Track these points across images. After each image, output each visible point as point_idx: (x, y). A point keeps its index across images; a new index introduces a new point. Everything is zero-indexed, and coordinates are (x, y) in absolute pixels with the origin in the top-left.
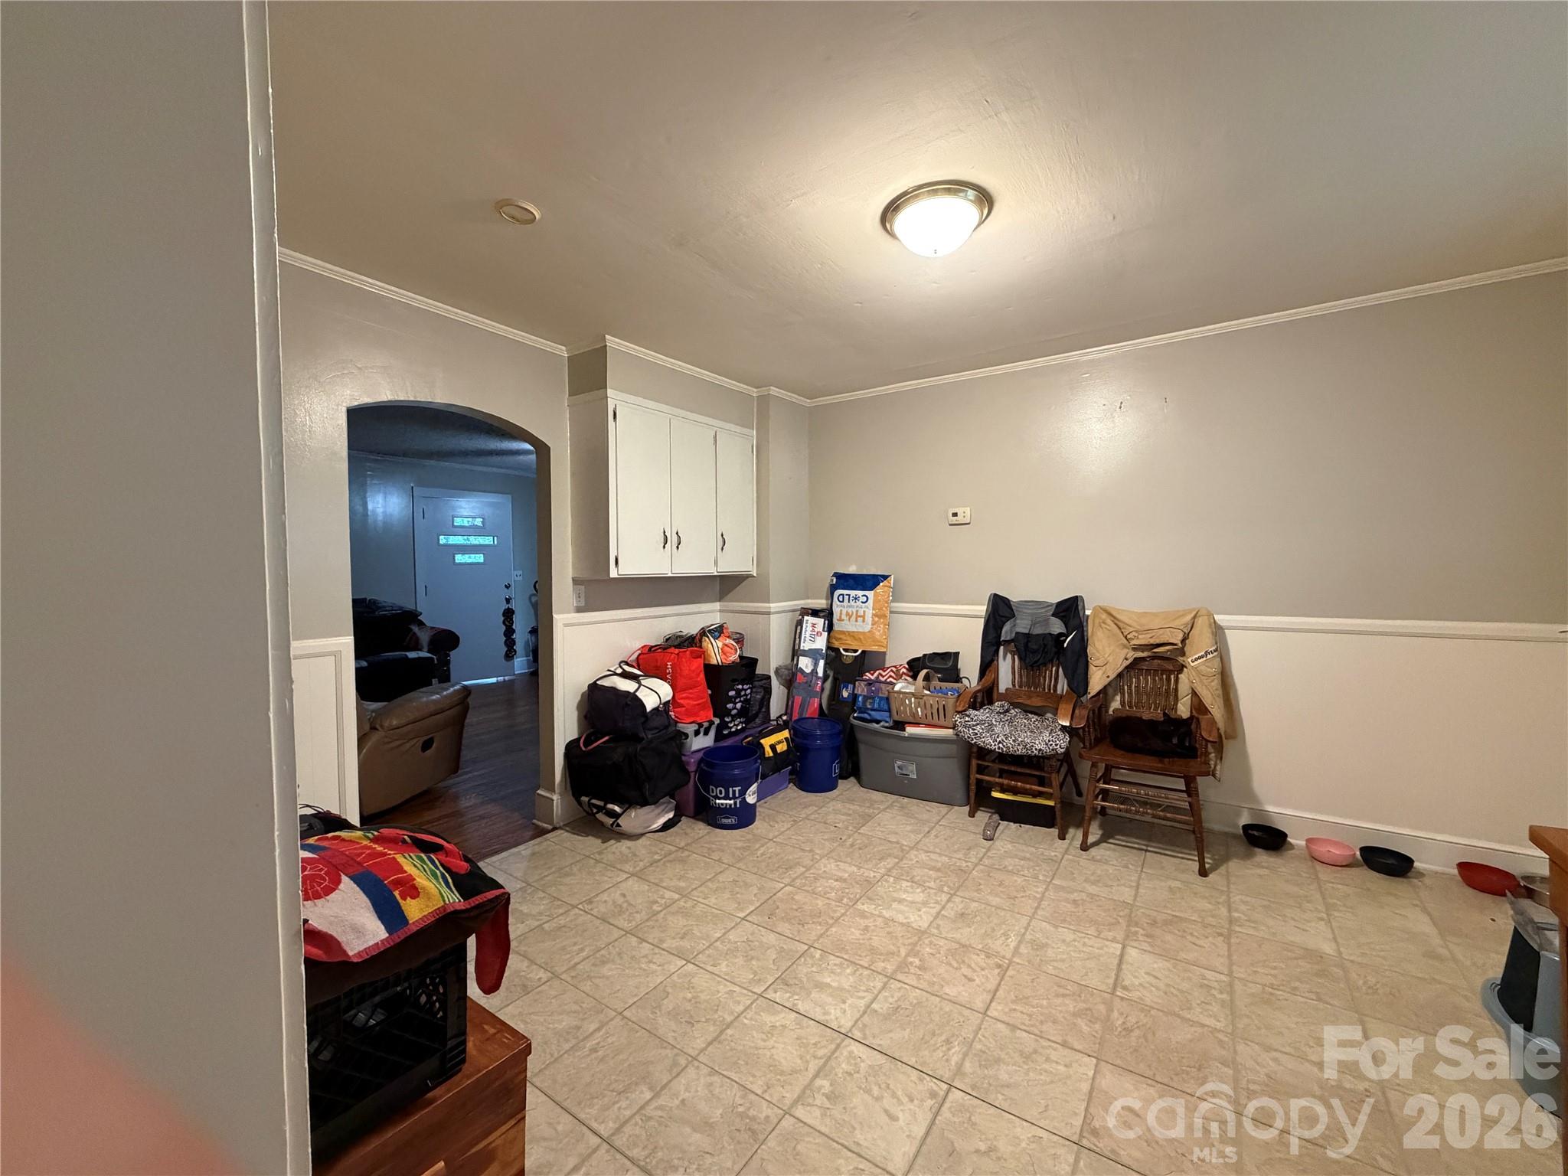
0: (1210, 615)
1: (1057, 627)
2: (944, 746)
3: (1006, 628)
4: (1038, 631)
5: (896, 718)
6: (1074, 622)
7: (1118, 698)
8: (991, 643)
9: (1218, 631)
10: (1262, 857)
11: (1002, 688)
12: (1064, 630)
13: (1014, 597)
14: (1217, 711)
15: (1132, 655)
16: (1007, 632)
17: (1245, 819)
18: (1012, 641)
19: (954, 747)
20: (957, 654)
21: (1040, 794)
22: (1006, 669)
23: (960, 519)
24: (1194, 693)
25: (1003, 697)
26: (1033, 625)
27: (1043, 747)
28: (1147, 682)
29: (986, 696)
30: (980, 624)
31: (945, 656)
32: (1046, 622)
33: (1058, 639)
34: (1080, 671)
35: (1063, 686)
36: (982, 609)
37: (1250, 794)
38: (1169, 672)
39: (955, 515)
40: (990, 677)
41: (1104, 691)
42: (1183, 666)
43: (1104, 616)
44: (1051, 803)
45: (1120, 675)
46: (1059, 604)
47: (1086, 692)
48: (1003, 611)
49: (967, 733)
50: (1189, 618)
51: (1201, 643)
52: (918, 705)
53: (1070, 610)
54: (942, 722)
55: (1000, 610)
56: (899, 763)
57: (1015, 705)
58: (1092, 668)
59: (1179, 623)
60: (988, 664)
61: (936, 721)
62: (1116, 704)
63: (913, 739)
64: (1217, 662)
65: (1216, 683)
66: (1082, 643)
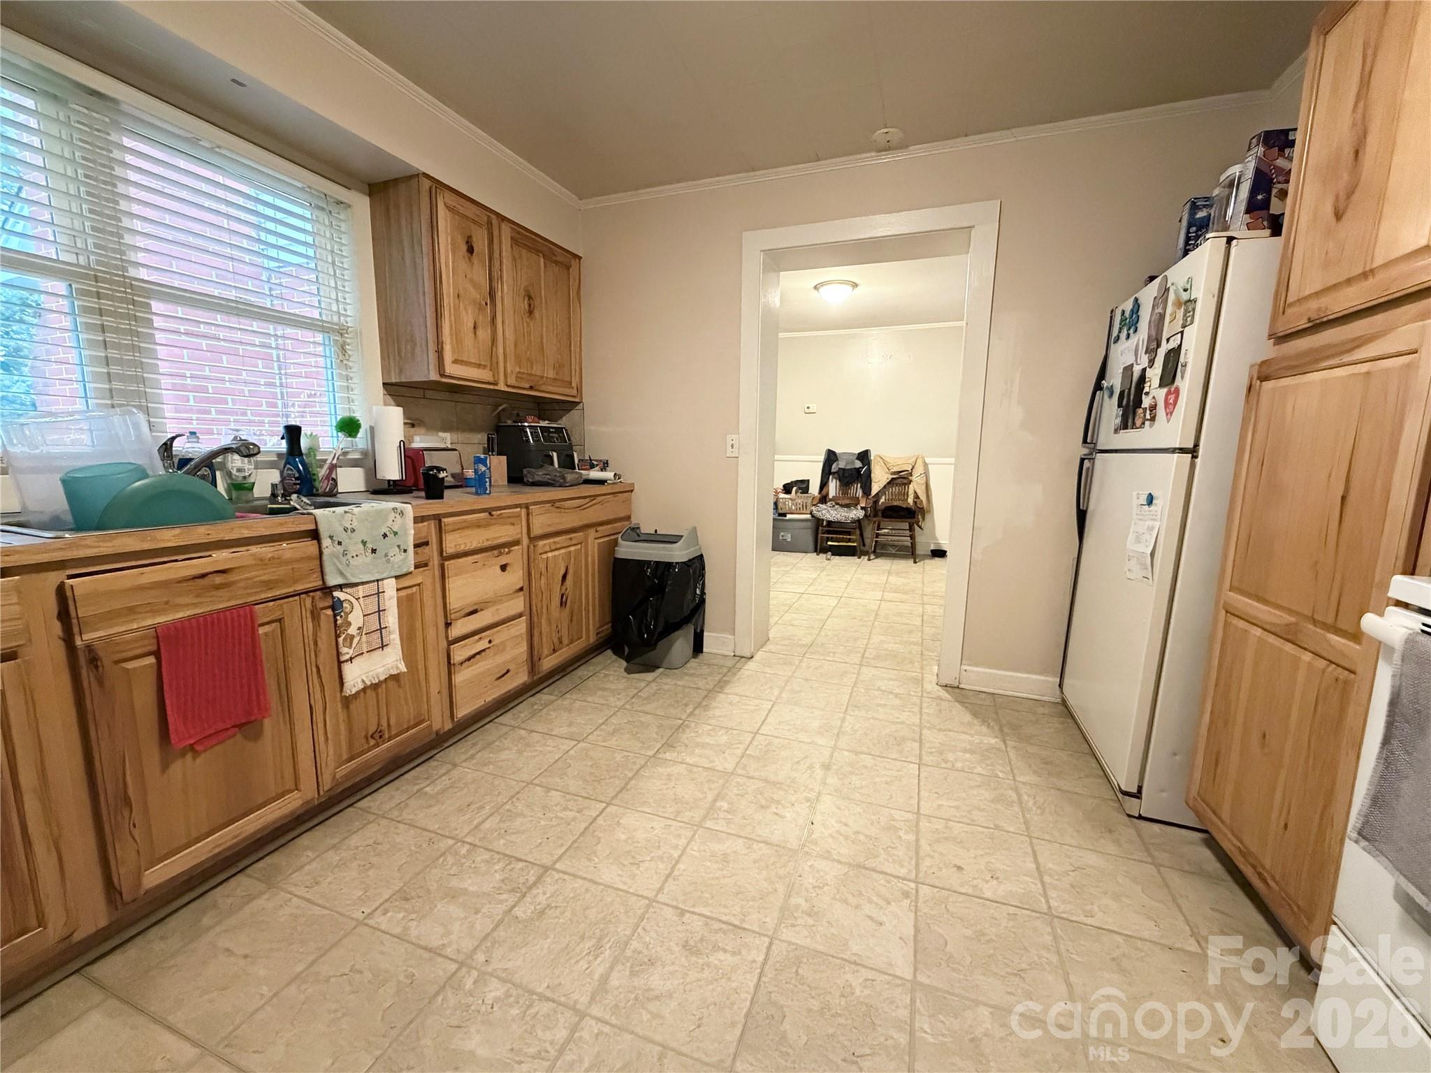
0: (923, 458)
1: (858, 464)
2: (805, 523)
3: (833, 466)
4: (848, 467)
5: (780, 512)
6: (866, 462)
7: (883, 497)
8: (826, 473)
9: (926, 465)
10: (937, 561)
11: (831, 496)
12: (861, 465)
13: (838, 451)
14: (923, 497)
15: (891, 477)
16: (834, 468)
17: (932, 547)
18: (836, 472)
19: (809, 524)
20: (808, 481)
21: (849, 540)
22: (833, 487)
23: (811, 410)
24: (915, 492)
25: (831, 500)
26: (847, 463)
27: (854, 516)
28: (896, 489)
29: (824, 499)
30: (821, 465)
31: (802, 481)
32: (853, 462)
33: (858, 470)
34: (868, 484)
35: (860, 493)
36: (822, 458)
37: (935, 538)
38: (905, 484)
39: (808, 408)
40: (824, 492)
41: (877, 494)
42: (911, 481)
43: (879, 459)
44: (855, 544)
45: (885, 486)
46: (859, 454)
47: (870, 494)
48: (833, 458)
49: (818, 515)
50: (914, 459)
51: (919, 470)
52: (793, 504)
53: (864, 456)
54: (804, 511)
55: (831, 457)
56: (782, 534)
57: (837, 504)
58: (873, 484)
59: (910, 461)
60: (824, 485)
61: (802, 511)
62: (882, 500)
63: (790, 520)
64: (925, 478)
65: (924, 487)
66: (869, 472)
